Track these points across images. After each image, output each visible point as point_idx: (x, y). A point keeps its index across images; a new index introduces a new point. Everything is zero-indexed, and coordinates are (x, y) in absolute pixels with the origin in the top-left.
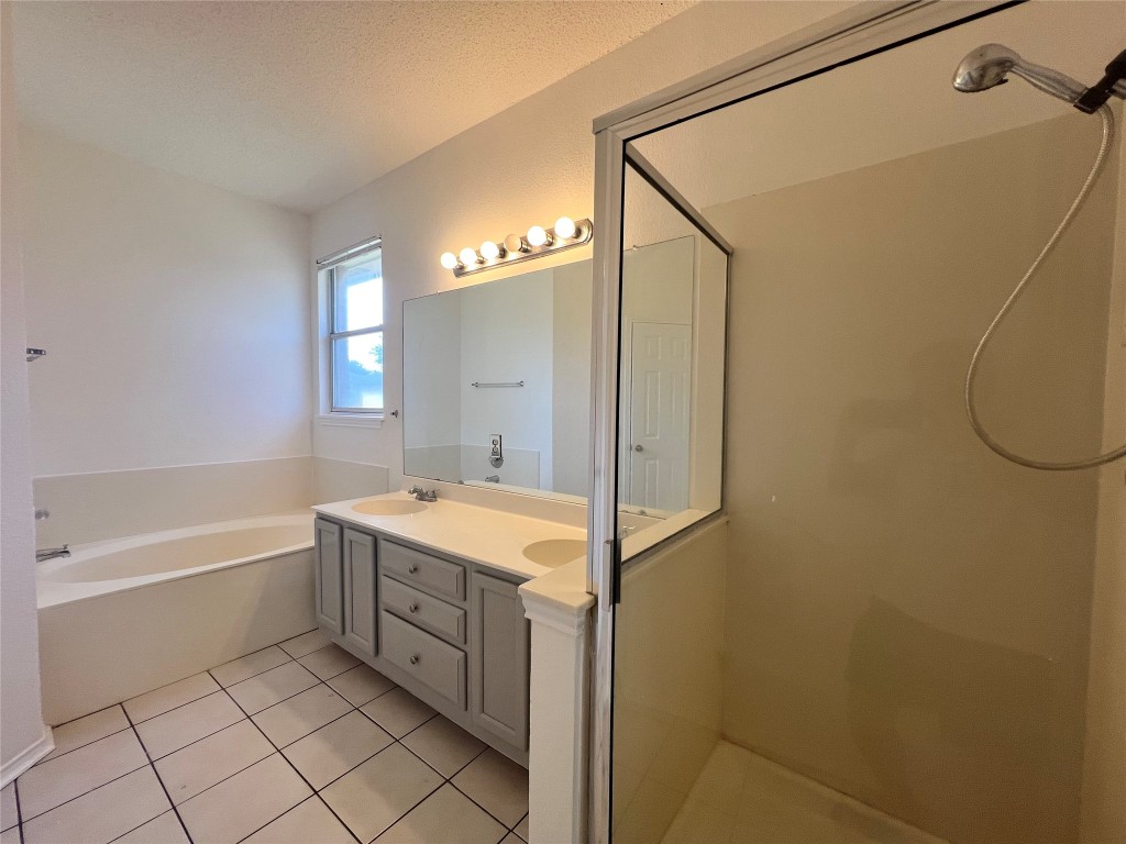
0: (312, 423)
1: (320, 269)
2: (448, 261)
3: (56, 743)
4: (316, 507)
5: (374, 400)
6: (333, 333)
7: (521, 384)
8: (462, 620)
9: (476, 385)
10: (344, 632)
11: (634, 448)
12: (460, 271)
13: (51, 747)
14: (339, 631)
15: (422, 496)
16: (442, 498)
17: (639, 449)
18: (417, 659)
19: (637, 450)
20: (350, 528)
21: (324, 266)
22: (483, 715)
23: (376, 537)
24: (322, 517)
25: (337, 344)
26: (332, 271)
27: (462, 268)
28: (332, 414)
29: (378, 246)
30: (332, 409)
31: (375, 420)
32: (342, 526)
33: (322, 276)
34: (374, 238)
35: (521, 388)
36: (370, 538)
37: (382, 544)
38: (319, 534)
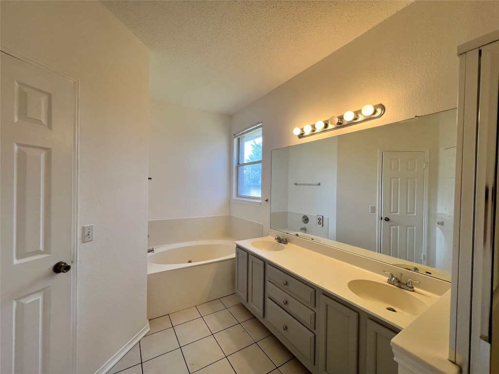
0: (229, 201)
1: (235, 138)
2: (297, 131)
3: (151, 328)
4: (236, 242)
5: (256, 193)
6: (239, 164)
7: (319, 184)
8: (313, 317)
9: (296, 184)
10: (247, 301)
11: (383, 219)
12: (301, 136)
13: (149, 329)
14: (246, 301)
15: (280, 240)
16: (289, 242)
17: (387, 219)
18: (286, 328)
19: (385, 220)
20: (252, 255)
21: (236, 137)
22: (325, 372)
23: (265, 262)
24: (238, 247)
25: (240, 168)
26: (239, 138)
27: (302, 134)
28: (238, 198)
29: (261, 126)
30: (238, 196)
31: (258, 203)
32: (249, 254)
33: (235, 140)
34: (259, 123)
35: (319, 186)
36: (262, 262)
37: (268, 266)
38: (237, 254)
